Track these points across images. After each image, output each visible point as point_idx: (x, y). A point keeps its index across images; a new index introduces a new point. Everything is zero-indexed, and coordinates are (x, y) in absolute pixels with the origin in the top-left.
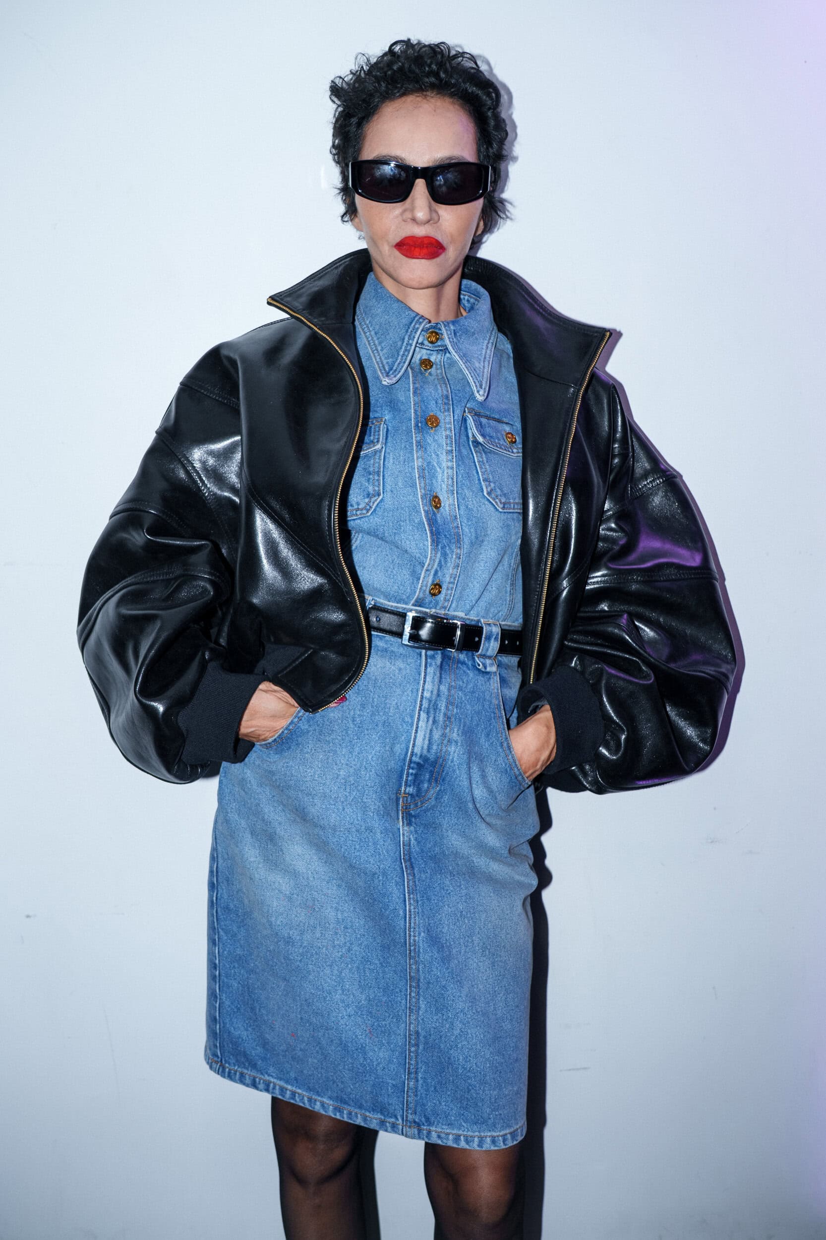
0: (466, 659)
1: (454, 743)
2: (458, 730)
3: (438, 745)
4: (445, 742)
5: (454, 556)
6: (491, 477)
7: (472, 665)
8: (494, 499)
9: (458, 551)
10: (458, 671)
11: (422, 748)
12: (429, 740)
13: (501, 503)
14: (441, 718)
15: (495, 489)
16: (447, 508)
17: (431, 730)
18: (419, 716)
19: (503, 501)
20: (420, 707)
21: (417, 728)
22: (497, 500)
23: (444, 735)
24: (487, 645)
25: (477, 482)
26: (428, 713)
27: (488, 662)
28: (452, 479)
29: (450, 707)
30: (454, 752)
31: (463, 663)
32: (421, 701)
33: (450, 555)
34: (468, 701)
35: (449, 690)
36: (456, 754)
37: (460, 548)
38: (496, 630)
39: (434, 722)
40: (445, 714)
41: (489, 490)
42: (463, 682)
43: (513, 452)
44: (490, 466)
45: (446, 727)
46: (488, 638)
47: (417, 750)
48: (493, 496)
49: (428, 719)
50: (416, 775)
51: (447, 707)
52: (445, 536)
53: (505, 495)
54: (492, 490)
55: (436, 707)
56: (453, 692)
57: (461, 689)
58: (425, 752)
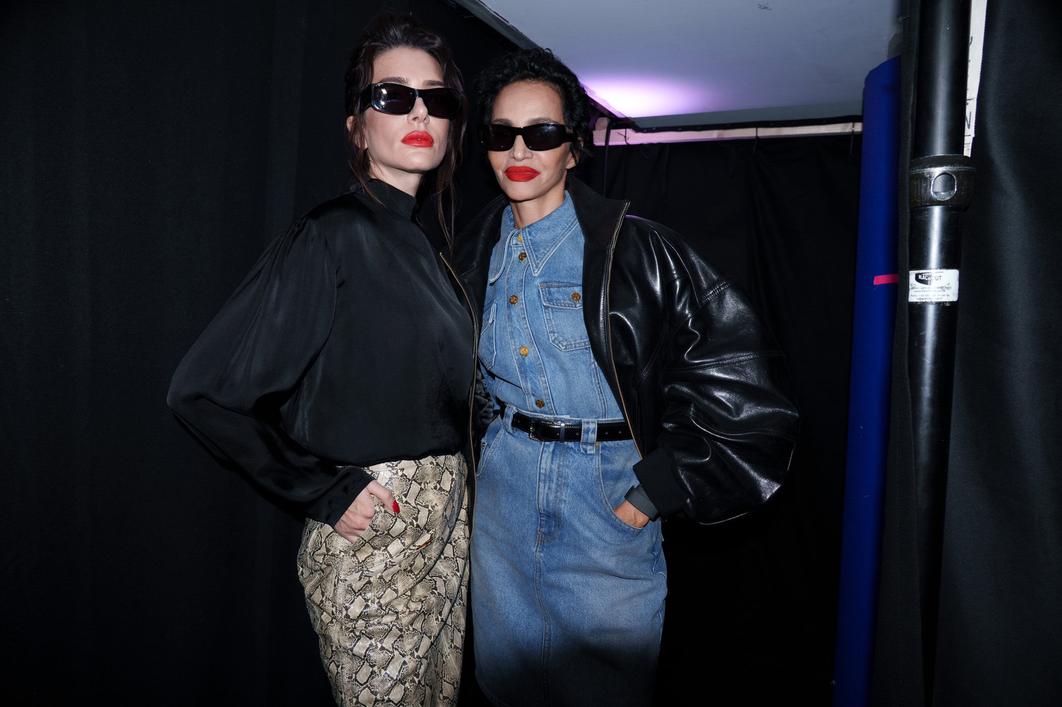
0: (573, 446)
1: (563, 502)
2: (566, 494)
3: (553, 504)
4: (558, 501)
5: (541, 383)
6: (555, 329)
7: (578, 450)
8: (557, 345)
9: (543, 379)
10: (566, 455)
11: (543, 505)
12: (547, 501)
13: (563, 346)
14: (554, 486)
15: (558, 337)
16: (532, 354)
17: (547, 494)
18: (539, 485)
19: (565, 344)
20: (539, 479)
21: (539, 492)
22: (560, 345)
23: (556, 497)
24: (586, 436)
25: (546, 333)
26: (545, 483)
27: (589, 447)
28: (530, 335)
29: (560, 479)
30: (564, 508)
31: (572, 448)
32: (539, 476)
33: (538, 383)
34: (573, 475)
35: (559, 468)
36: (565, 509)
37: (544, 376)
38: (593, 426)
39: (549, 488)
40: (557, 484)
41: (553, 338)
42: (569, 462)
43: (576, 307)
44: (555, 321)
45: (557, 491)
46: (587, 431)
47: (541, 507)
48: (556, 342)
49: (545, 486)
50: (546, 521)
51: (558, 479)
52: (531, 371)
53: (566, 340)
54: (555, 339)
55: (551, 480)
56: (561, 469)
57: (567, 466)
58: (546, 508)
